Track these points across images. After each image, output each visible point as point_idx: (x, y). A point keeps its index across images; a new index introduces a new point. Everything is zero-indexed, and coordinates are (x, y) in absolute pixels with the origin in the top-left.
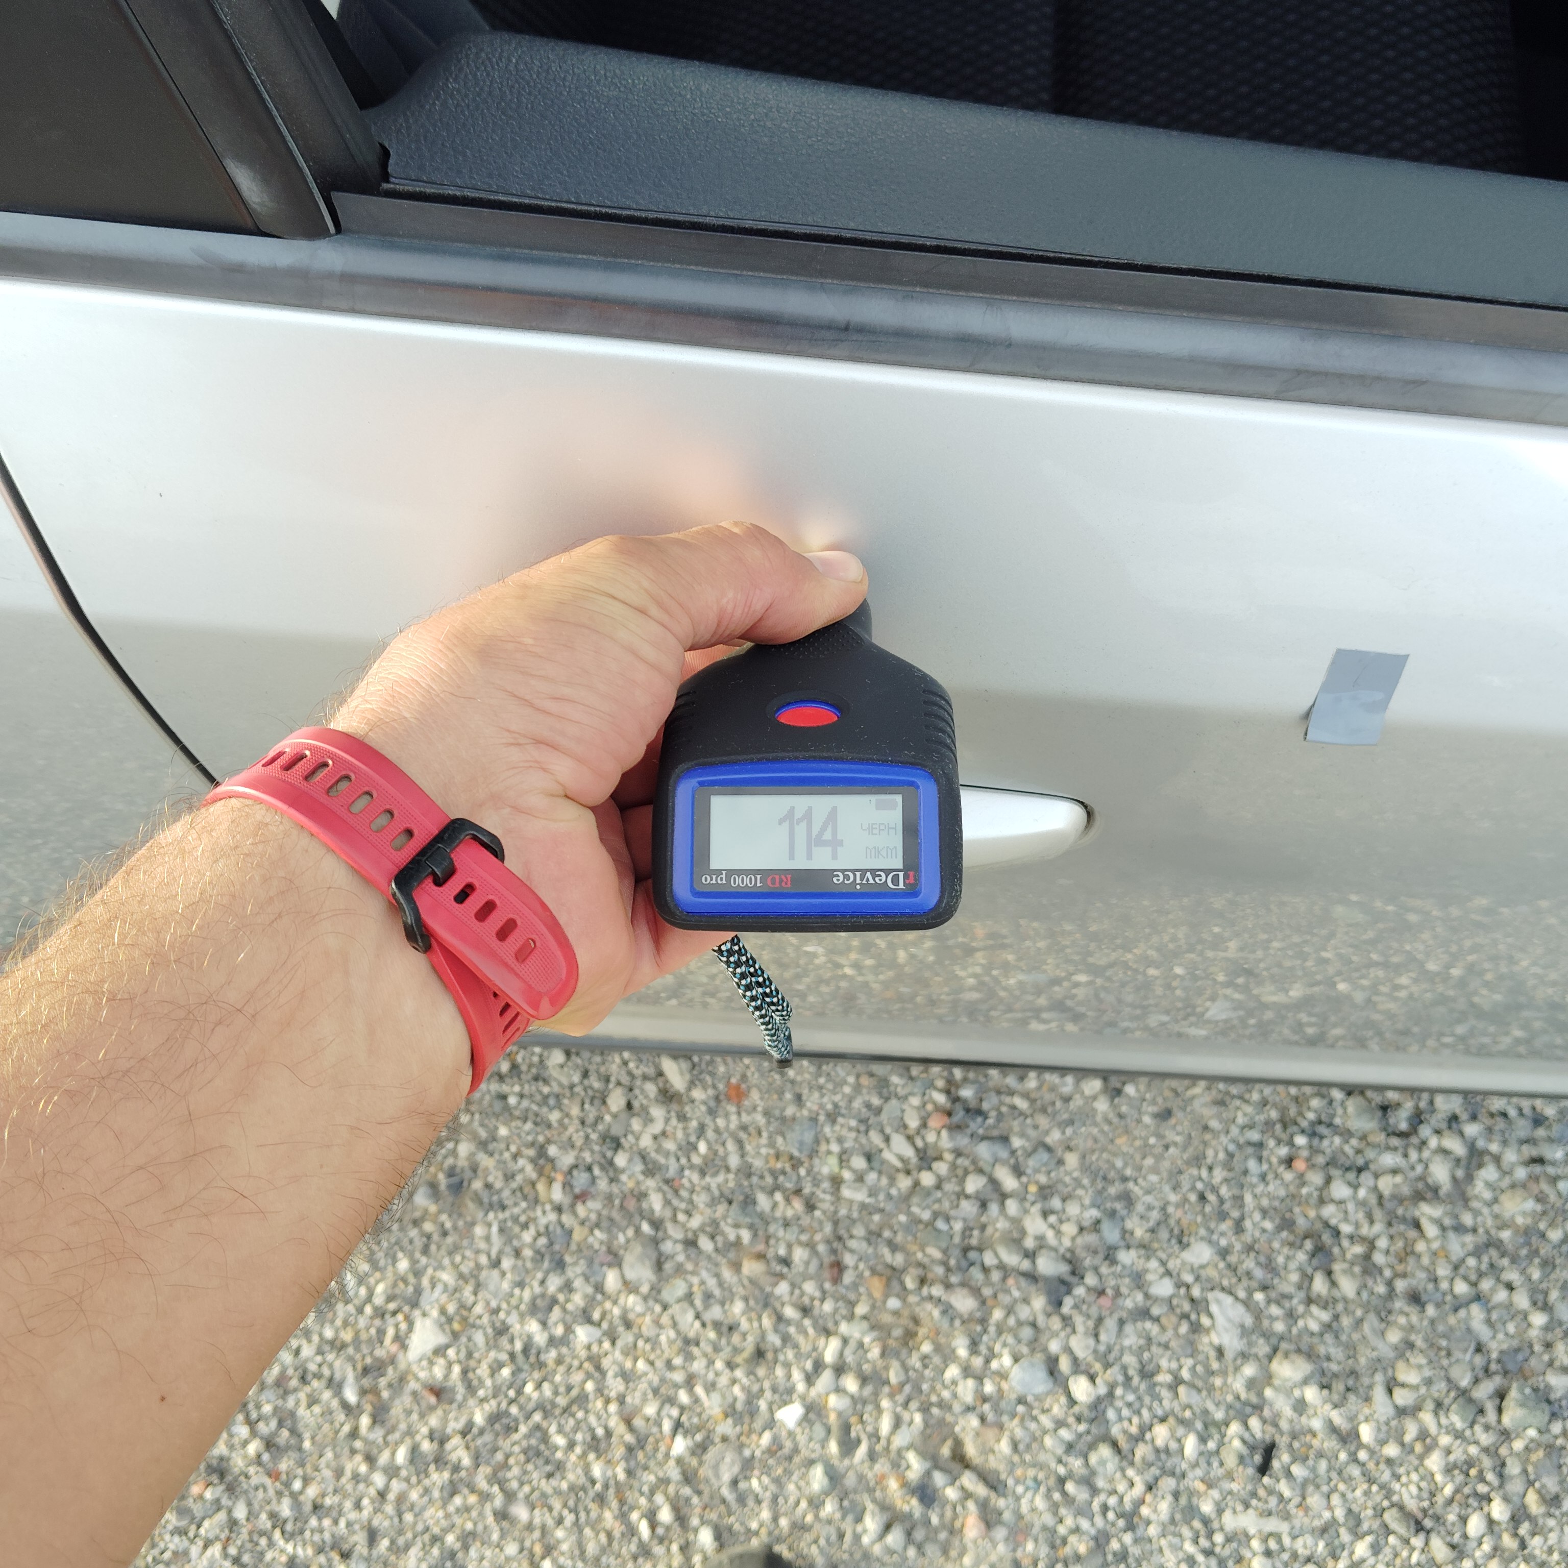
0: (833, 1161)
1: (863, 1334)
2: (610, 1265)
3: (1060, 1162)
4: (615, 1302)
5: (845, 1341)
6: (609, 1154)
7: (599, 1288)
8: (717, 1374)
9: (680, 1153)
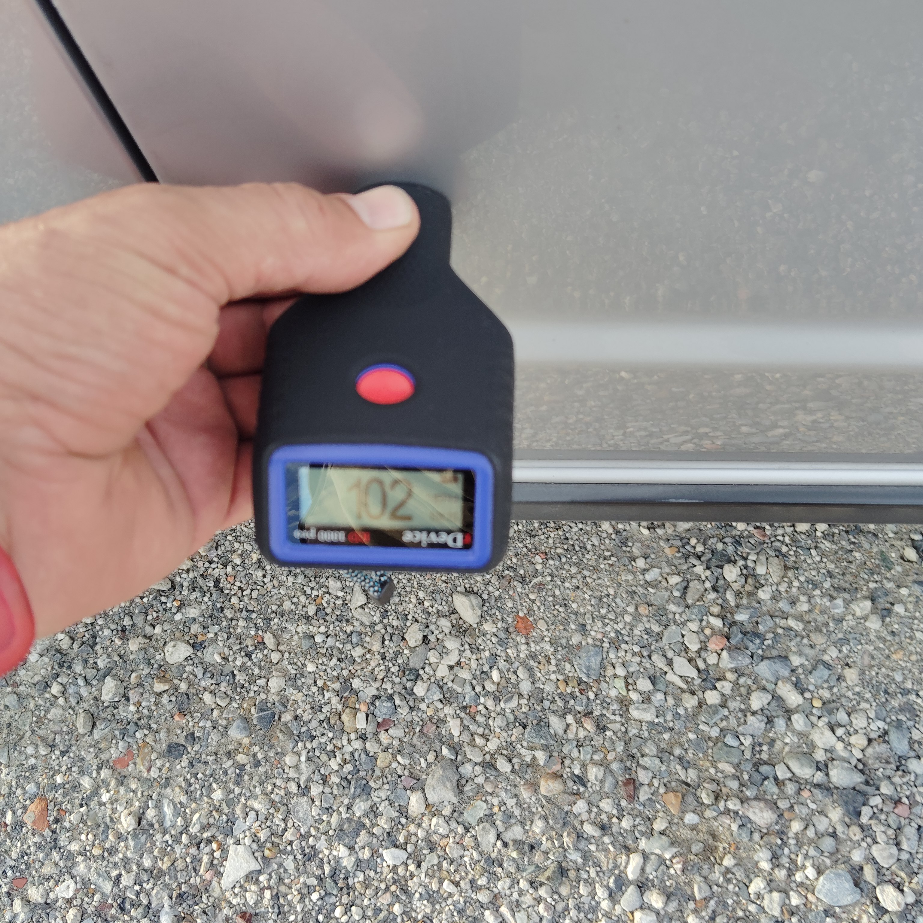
0: (620, 684)
1: (664, 849)
2: (412, 789)
3: (840, 678)
4: (419, 825)
5: (645, 856)
6: (409, 685)
7: (403, 811)
8: (521, 893)
9: (474, 682)
